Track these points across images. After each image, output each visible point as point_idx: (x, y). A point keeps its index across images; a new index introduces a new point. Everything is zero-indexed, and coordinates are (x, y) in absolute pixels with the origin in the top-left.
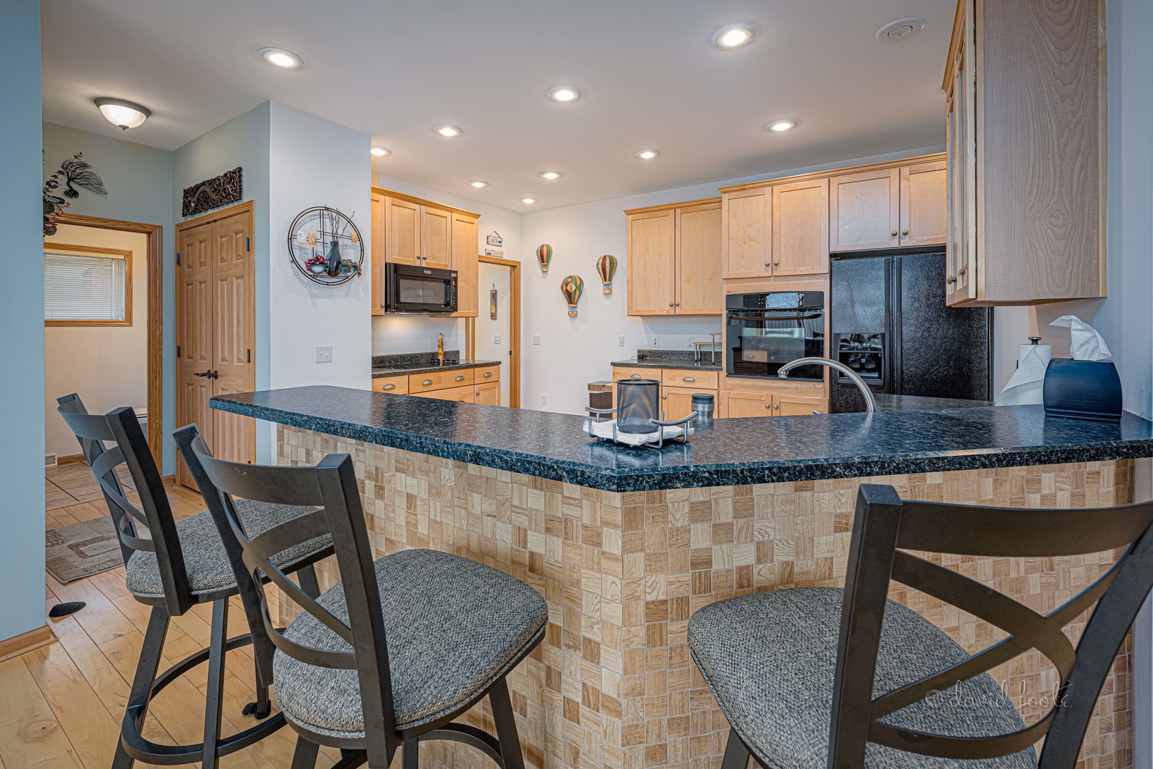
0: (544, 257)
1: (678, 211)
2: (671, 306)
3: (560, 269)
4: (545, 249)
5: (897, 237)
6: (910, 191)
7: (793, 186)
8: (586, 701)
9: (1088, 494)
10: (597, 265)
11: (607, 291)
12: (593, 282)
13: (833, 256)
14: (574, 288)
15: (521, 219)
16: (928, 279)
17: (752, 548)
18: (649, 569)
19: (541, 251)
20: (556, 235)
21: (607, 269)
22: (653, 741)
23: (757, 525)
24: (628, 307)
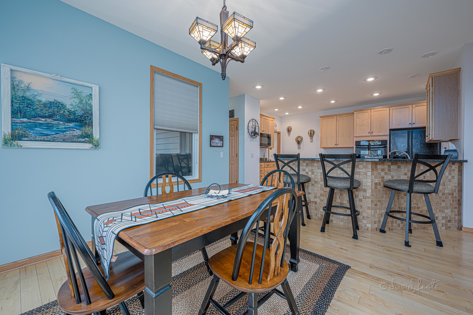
0: (289, 130)
1: (338, 116)
2: (335, 145)
3: (294, 134)
4: (290, 128)
5: (411, 124)
6: (415, 112)
7: (378, 110)
8: (363, 198)
9: (452, 173)
10: (308, 132)
11: (311, 141)
12: (306, 138)
13: (390, 130)
14: (300, 139)
15: (282, 119)
16: (421, 136)
17: (391, 176)
18: (375, 178)
19: (289, 129)
20: (293, 124)
21: (312, 134)
22: (375, 203)
23: (392, 173)
24: (320, 145)
